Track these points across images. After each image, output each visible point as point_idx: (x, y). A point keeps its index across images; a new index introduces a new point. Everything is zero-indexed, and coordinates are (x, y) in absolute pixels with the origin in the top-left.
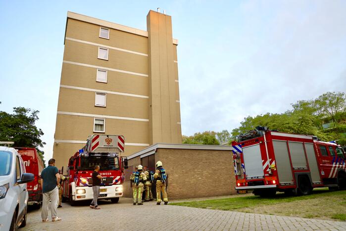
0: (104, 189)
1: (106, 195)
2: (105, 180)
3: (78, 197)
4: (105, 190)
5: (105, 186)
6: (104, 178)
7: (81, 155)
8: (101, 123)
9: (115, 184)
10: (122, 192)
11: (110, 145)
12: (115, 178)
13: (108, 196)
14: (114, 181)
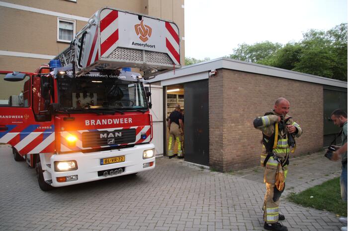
0: (119, 157)
1: (123, 169)
2: (120, 135)
3: (59, 179)
4: (121, 158)
5: (119, 148)
6: (118, 131)
7: (58, 75)
8: (69, 27)
9: (140, 143)
10: (153, 159)
11: (148, 43)
12: (139, 130)
13: (128, 172)
14: (138, 137)
